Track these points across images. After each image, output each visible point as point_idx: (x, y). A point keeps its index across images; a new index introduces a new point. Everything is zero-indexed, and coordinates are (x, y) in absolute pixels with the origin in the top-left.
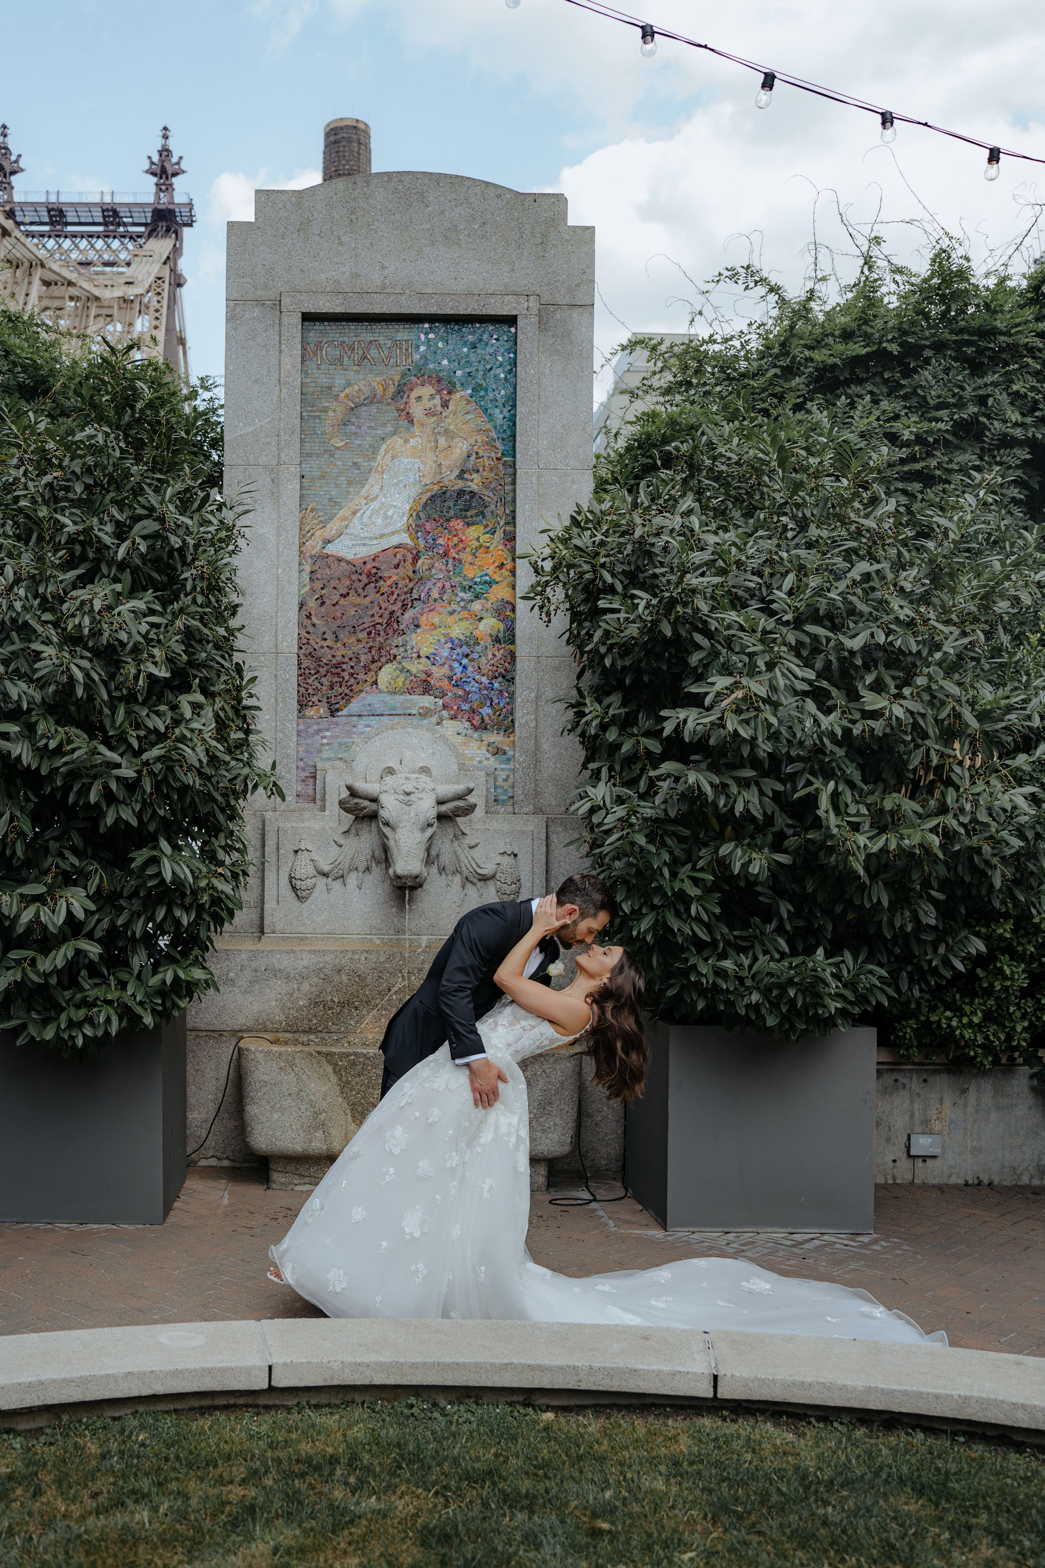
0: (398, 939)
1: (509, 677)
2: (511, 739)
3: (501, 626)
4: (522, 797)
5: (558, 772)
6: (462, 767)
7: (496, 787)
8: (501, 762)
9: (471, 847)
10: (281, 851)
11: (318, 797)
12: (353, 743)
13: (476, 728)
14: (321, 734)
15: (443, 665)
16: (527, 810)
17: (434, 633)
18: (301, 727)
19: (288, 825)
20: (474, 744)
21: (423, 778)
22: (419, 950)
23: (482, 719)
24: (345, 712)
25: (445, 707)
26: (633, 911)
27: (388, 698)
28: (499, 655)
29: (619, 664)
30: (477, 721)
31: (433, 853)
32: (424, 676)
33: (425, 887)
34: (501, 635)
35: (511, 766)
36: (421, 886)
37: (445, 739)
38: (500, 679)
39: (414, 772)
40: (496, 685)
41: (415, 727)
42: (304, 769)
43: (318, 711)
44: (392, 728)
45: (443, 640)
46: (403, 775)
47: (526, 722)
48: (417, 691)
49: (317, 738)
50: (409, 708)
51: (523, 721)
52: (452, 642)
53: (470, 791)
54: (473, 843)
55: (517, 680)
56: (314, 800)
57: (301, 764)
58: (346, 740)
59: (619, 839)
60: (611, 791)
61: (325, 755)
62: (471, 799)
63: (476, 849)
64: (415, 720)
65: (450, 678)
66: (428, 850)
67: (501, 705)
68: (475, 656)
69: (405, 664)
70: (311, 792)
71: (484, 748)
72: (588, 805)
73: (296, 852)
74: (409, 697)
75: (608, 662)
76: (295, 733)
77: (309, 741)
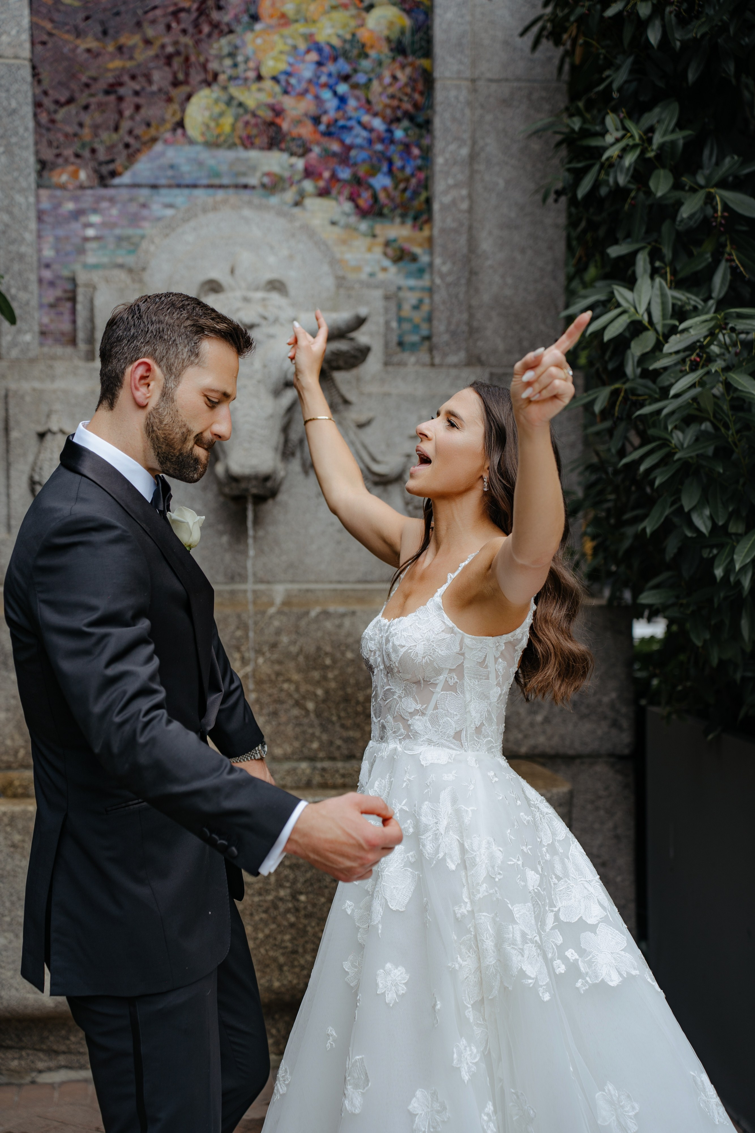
0: (233, 593)
1: (420, 119)
2: (426, 233)
3: (407, 22)
4: (446, 337)
5: (508, 292)
6: (341, 282)
7: (400, 320)
8: (409, 275)
9: (361, 426)
10: (14, 434)
11: (81, 335)
12: (143, 237)
13: (363, 213)
14: (83, 219)
15: (303, 94)
16: (453, 359)
17: (286, 31)
18: (45, 205)
19: (26, 386)
20: (361, 243)
21: (275, 297)
22: (272, 610)
23: (375, 197)
24: (126, 178)
25: (309, 173)
26: (714, 527)
27: (207, 156)
28: (403, 77)
29: (678, 37)
30: (365, 199)
31: (294, 436)
32: (268, 115)
33: (282, 497)
34: (407, 40)
35: (425, 282)
36: (273, 493)
37: (310, 232)
38: (406, 123)
39: (257, 289)
40: (399, 134)
41: (260, 208)
42: (52, 284)
43: (75, 175)
44: (215, 208)
45: (302, 46)
46: (238, 294)
47: (454, 202)
48: (257, 141)
49: (76, 226)
50: (244, 174)
51: (447, 199)
52: (320, 50)
53: (359, 322)
54: (363, 418)
55: (437, 123)
56: (73, 341)
57: (47, 274)
58: (130, 231)
59: (693, 386)
60: (663, 295)
61: (91, 259)
62: (362, 337)
63: (369, 430)
64: (256, 198)
65: (316, 120)
66: (286, 429)
67: (408, 171)
68: (361, 78)
69: (234, 91)
70: (66, 326)
71: (378, 250)
72: (624, 320)
73: (42, 436)
74: (242, 153)
75: (653, 36)
76: (32, 214)
77: (61, 232)
